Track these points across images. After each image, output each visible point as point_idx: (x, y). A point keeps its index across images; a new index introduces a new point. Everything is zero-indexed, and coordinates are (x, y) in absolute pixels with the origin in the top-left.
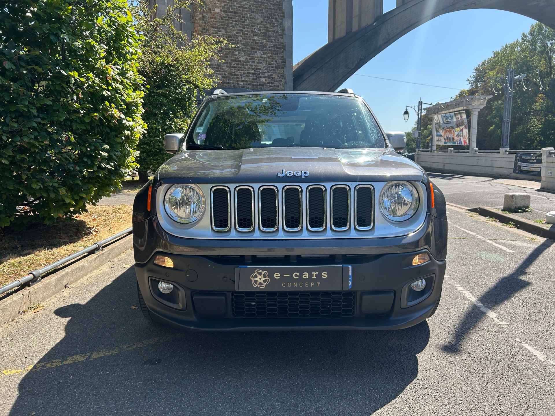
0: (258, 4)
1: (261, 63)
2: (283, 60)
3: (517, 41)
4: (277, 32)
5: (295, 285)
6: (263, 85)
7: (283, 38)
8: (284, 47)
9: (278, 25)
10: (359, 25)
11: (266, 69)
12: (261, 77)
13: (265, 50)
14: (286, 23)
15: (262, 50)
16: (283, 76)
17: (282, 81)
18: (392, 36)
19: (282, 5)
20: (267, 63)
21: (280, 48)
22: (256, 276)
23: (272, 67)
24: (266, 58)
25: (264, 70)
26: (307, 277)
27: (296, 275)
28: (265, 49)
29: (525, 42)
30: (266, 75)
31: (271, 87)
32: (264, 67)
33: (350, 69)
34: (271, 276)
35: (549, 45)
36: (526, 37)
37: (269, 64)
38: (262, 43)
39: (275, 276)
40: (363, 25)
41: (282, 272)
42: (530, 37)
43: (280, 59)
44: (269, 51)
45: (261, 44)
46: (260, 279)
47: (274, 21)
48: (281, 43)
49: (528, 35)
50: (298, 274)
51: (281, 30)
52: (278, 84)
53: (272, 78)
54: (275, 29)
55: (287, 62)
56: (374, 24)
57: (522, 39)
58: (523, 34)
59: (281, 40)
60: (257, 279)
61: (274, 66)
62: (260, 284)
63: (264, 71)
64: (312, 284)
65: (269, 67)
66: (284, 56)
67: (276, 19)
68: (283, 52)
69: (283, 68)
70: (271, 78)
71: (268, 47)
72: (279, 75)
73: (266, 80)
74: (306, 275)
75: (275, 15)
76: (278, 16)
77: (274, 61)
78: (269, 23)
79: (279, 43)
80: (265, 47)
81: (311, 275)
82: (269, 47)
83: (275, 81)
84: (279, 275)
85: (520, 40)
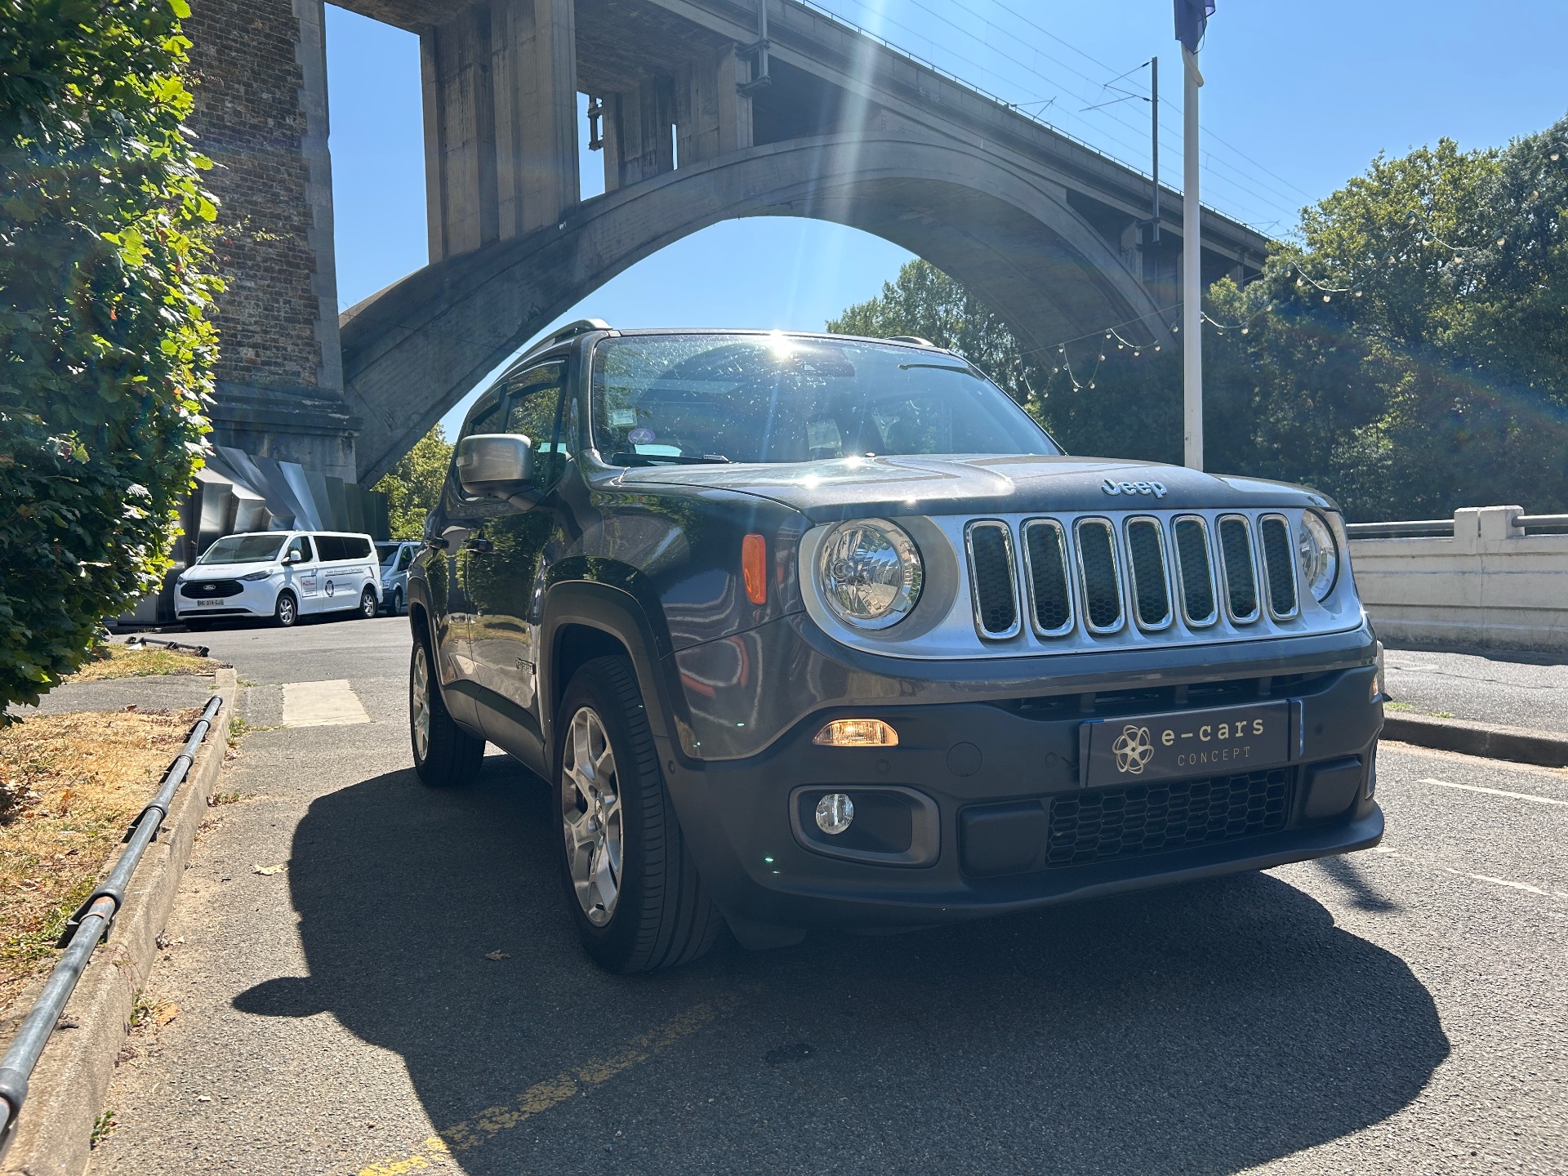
0: (221, 134)
1: (240, 303)
2: (308, 299)
3: (874, 301)
4: (288, 218)
5: (1204, 758)
6: (248, 369)
7: (305, 238)
8: (310, 263)
9: (291, 200)
10: (519, 224)
11: (256, 323)
12: (240, 344)
13: (251, 268)
14: (313, 196)
15: (240, 266)
16: (310, 343)
17: (307, 359)
18: (607, 262)
19: (299, 146)
20: (258, 305)
21: (298, 266)
22: (1124, 744)
23: (276, 318)
24: (256, 290)
25: (250, 324)
26: (1227, 736)
27: (1206, 734)
28: (250, 263)
29: (890, 303)
30: (258, 339)
31: (274, 374)
32: (251, 316)
33: (505, 340)
34: (1156, 740)
35: (942, 314)
36: (893, 293)
37: (265, 309)
38: (242, 247)
39: (1164, 738)
40: (530, 224)
41: (1178, 726)
42: (901, 294)
43: (301, 298)
44: (265, 270)
45: (236, 248)
46: (1133, 750)
47: (277, 189)
48: (300, 251)
49: (896, 288)
50: (1209, 729)
51: (299, 214)
52: (297, 368)
53: (278, 348)
54: (279, 211)
55: (322, 308)
56: (561, 226)
57: (886, 297)
58: (887, 284)
59: (301, 244)
60: (1127, 750)
61: (282, 314)
62: (1134, 763)
63: (251, 328)
64: (1236, 752)
65: (267, 317)
66: (313, 290)
67: (282, 181)
68: (307, 277)
69: (309, 322)
70: (274, 350)
71: (259, 259)
72: (299, 342)
73: (257, 355)
74: (1224, 732)
75: (278, 171)
76: (289, 175)
77: (281, 300)
78: (260, 191)
79: (294, 250)
80: (253, 258)
81: (1233, 730)
82: (265, 261)
83: (285, 359)
84: (1172, 737)
85: (880, 297)
